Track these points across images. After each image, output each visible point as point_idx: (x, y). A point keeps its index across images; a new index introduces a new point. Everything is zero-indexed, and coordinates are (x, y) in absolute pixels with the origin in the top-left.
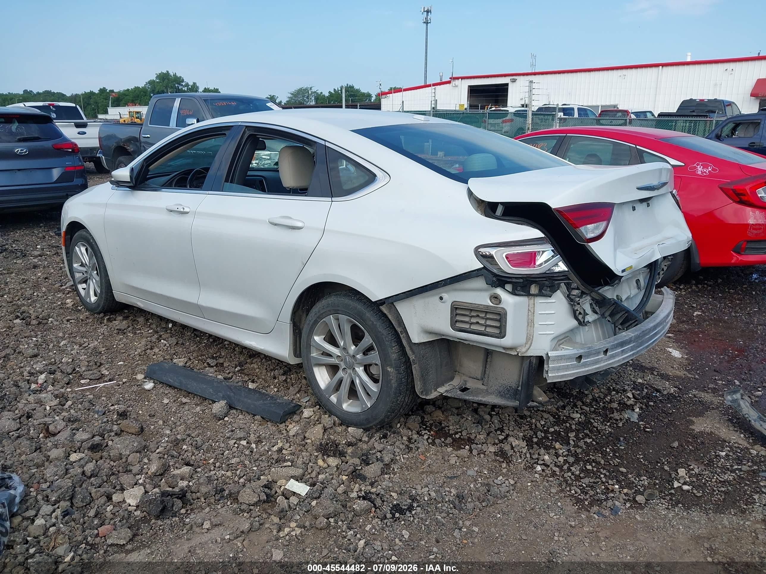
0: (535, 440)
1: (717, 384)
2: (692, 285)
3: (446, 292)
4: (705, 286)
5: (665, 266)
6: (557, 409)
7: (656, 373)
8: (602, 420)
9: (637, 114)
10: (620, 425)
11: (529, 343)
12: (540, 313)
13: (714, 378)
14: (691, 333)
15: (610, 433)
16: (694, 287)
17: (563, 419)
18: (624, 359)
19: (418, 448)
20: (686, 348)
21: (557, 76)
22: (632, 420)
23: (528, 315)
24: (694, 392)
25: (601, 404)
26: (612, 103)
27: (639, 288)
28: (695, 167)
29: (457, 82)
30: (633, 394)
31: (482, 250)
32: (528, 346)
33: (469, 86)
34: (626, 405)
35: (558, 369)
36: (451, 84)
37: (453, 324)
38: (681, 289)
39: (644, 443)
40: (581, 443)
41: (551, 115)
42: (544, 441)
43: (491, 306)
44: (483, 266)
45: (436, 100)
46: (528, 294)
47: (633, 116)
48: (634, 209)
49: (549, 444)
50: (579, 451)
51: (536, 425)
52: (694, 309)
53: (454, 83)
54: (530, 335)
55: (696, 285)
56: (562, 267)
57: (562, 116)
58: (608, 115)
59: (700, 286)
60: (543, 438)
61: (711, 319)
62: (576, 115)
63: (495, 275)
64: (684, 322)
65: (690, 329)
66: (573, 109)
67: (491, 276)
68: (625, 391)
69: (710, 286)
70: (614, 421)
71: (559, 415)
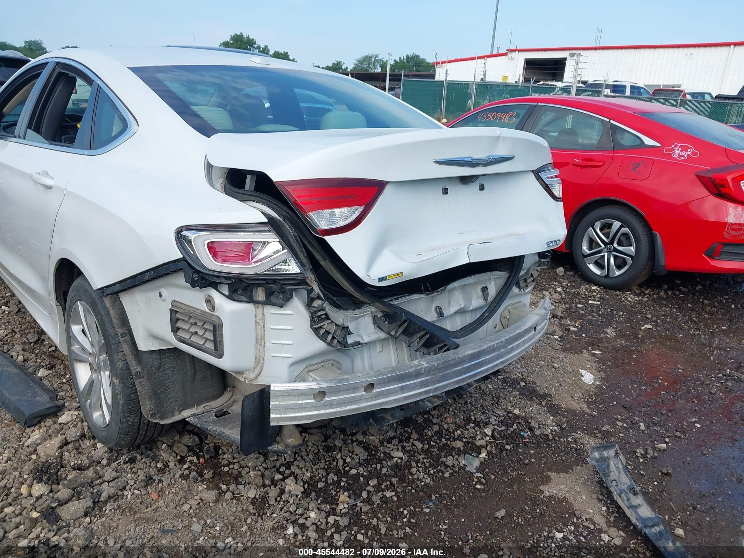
0: (320, 485)
1: (614, 425)
2: (662, 290)
3: (162, 287)
4: (677, 293)
5: (537, 270)
6: (381, 443)
7: (544, 403)
8: (428, 465)
9: (693, 95)
10: (447, 475)
11: (259, 367)
12: (272, 327)
13: (615, 417)
14: (626, 351)
15: (426, 485)
16: (662, 294)
17: (379, 457)
18: (406, 398)
19: (160, 481)
20: (605, 372)
22: (467, 469)
23: (256, 329)
24: (579, 435)
25: (443, 440)
26: (675, 83)
27: (485, 299)
28: (673, 149)
29: (515, 55)
30: (493, 431)
31: (184, 233)
32: (257, 371)
33: (525, 59)
34: (475, 445)
35: (286, 409)
36: (507, 57)
37: (175, 330)
38: (645, 294)
39: (462, 506)
40: (376, 499)
41: (596, 91)
42: (331, 487)
43: (207, 313)
44: (181, 256)
45: (486, 71)
46: (251, 300)
47: (688, 97)
48: (445, 191)
49: (334, 493)
50: (365, 508)
51: (337, 463)
52: (646, 320)
53: (510, 55)
54: (260, 357)
55: (666, 291)
56: (293, 268)
58: (662, 94)
59: (670, 293)
60: (334, 483)
61: (661, 336)
62: (628, 93)
63: (196, 271)
64: (624, 336)
65: (626, 346)
66: (624, 87)
67: (191, 271)
68: (486, 424)
69: (684, 293)
70: (443, 469)
71: (377, 451)
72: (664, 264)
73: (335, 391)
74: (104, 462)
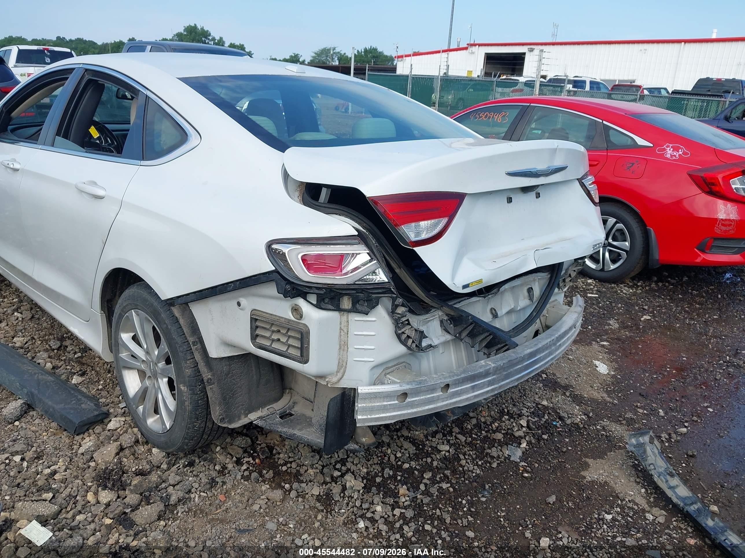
0: (378, 480)
1: (636, 413)
2: (652, 282)
3: (243, 296)
4: (667, 284)
5: (575, 271)
6: (426, 436)
7: (568, 394)
8: (474, 456)
9: (650, 90)
10: (495, 465)
11: (342, 371)
12: (356, 333)
13: (635, 405)
14: (631, 342)
15: (478, 475)
16: (653, 285)
17: (427, 451)
18: (476, 396)
19: (224, 483)
20: (617, 362)
21: (576, 47)
22: (512, 459)
23: (340, 335)
24: (606, 422)
25: (483, 432)
26: (630, 78)
27: (531, 298)
28: (664, 150)
29: (474, 49)
30: (528, 422)
31: (274, 246)
32: (339, 375)
33: (486, 53)
34: (514, 436)
35: (372, 410)
36: (468, 51)
37: (254, 337)
38: (638, 286)
39: (515, 494)
40: (434, 490)
41: (559, 86)
42: (389, 482)
43: (293, 321)
44: (274, 268)
45: (448, 66)
46: (338, 309)
47: (646, 92)
48: (510, 200)
49: (393, 487)
50: (426, 500)
51: (389, 458)
52: (644, 311)
53: (471, 49)
54: (343, 361)
55: (656, 282)
56: (382, 277)
57: (571, 89)
58: (620, 89)
59: (660, 284)
60: (390, 477)
61: (660, 326)
62: (588, 88)
63: (288, 282)
64: (626, 327)
65: (630, 337)
66: (584, 82)
67: (283, 283)
68: (520, 416)
69: (672, 284)
70: (489, 459)
71: (424, 445)
72: (657, 258)
73: (416, 392)
74: (164, 466)
